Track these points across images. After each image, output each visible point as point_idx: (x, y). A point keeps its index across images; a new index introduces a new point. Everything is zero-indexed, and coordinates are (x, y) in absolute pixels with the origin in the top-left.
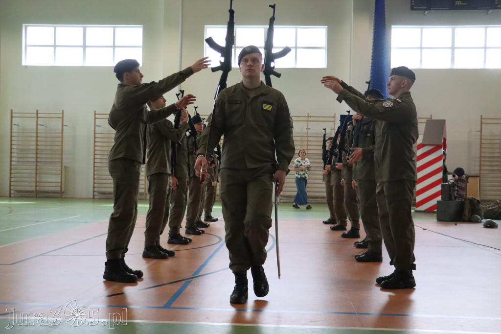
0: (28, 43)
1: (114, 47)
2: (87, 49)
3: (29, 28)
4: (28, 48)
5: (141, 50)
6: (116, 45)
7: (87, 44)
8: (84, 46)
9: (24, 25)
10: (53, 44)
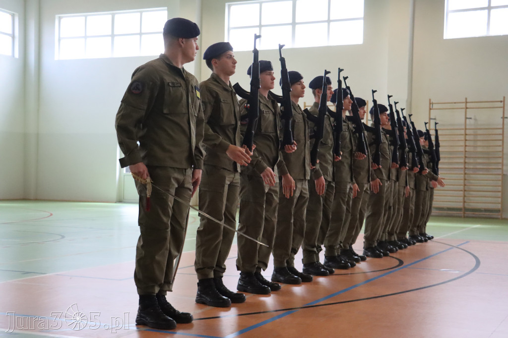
0: (231, 26)
1: (329, 21)
2: (297, 26)
3: (233, 8)
4: (232, 31)
5: (362, 22)
6: (331, 19)
7: (297, 21)
8: (294, 24)
9: (227, 4)
10: (258, 24)
